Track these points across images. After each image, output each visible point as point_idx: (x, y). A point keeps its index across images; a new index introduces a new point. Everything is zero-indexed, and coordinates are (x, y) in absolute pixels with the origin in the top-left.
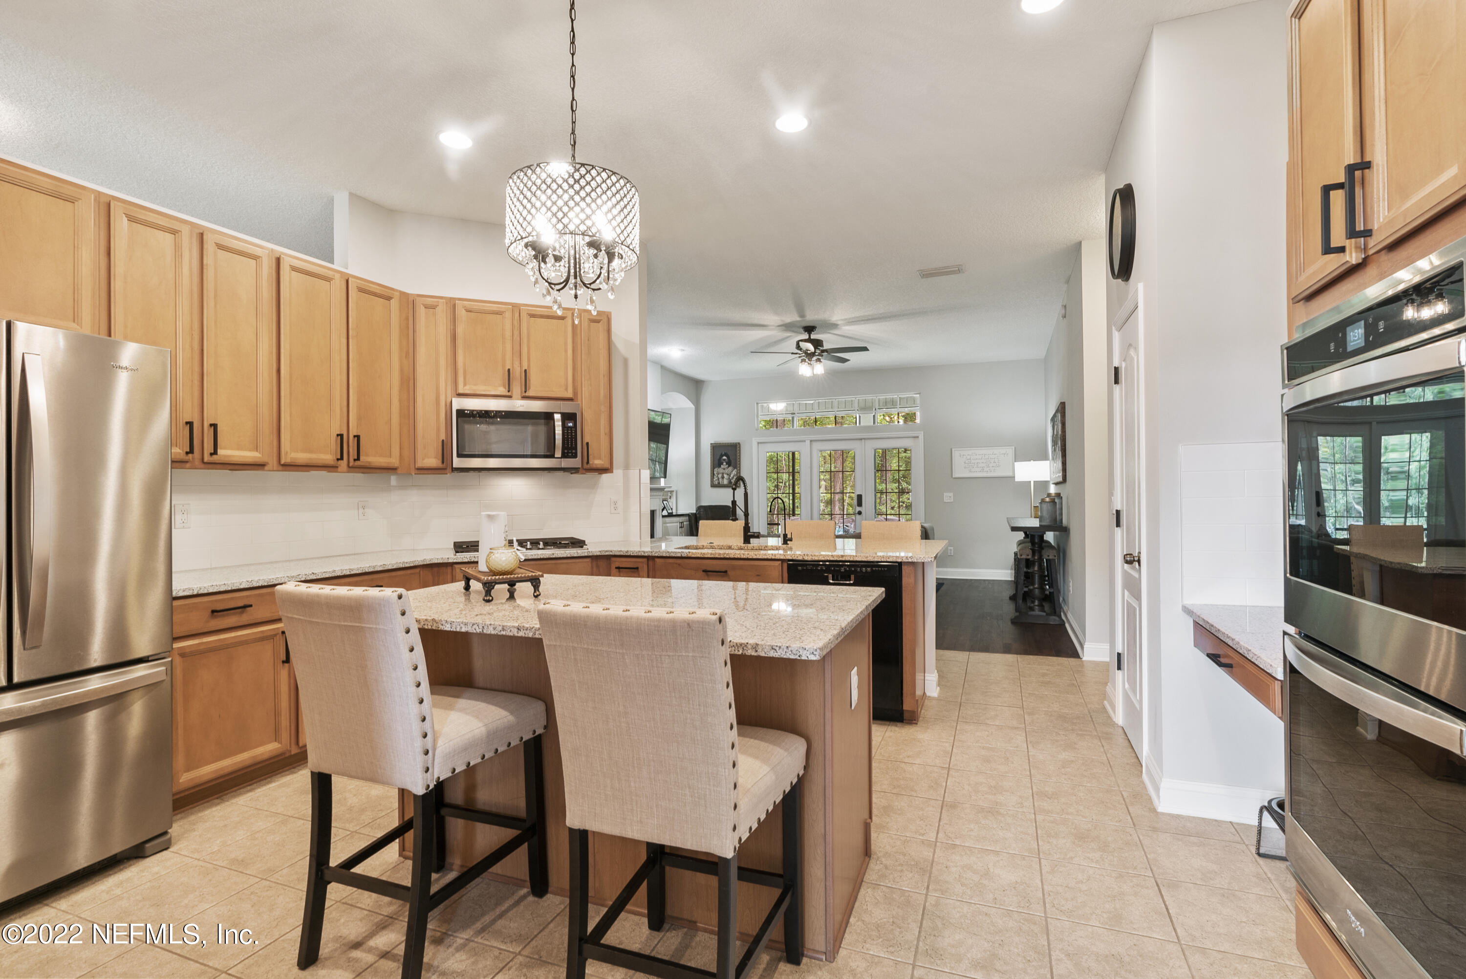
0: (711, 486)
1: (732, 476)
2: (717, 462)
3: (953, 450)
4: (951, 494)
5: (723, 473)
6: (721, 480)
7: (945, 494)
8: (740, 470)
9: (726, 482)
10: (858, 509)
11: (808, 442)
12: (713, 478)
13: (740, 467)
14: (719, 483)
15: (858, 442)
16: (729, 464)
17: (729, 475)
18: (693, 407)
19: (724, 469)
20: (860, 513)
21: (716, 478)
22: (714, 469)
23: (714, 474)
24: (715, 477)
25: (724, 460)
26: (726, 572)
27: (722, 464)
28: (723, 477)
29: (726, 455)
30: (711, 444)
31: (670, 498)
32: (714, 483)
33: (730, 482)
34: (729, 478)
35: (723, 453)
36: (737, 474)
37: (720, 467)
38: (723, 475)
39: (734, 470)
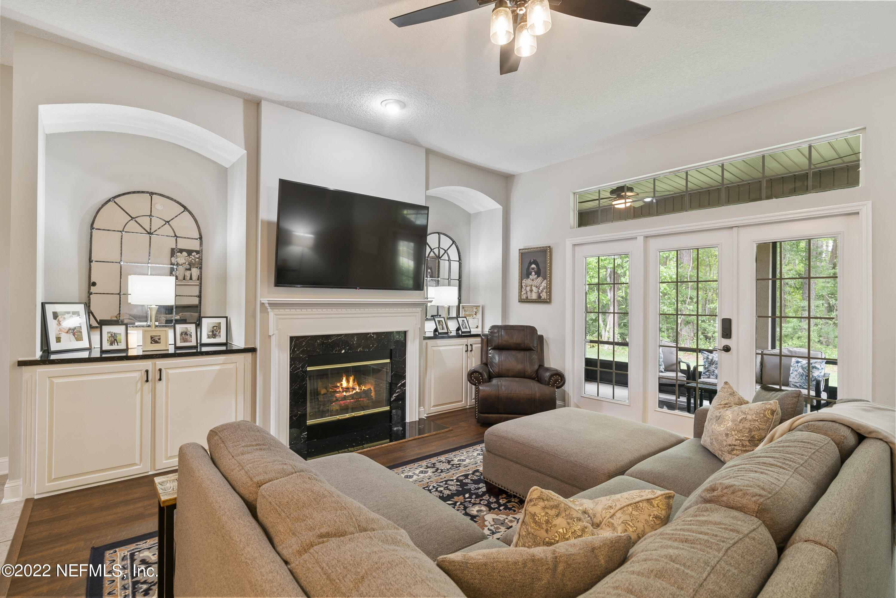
0: (519, 301)
1: (541, 288)
2: (525, 272)
5: (531, 286)
6: (529, 293)
9: (534, 296)
10: (727, 342)
11: (641, 239)
12: (521, 291)
13: (551, 277)
14: (527, 297)
15: (726, 233)
16: (538, 274)
17: (538, 287)
18: (501, 207)
19: (533, 280)
20: (727, 349)
21: (524, 292)
22: (522, 280)
23: (522, 287)
24: (523, 290)
25: (533, 269)
27: (531, 274)
28: (531, 291)
29: (535, 263)
30: (520, 250)
31: (475, 314)
32: (522, 298)
33: (539, 297)
34: (538, 291)
35: (532, 260)
36: (547, 287)
37: (529, 277)
38: (532, 288)
39: (544, 282)
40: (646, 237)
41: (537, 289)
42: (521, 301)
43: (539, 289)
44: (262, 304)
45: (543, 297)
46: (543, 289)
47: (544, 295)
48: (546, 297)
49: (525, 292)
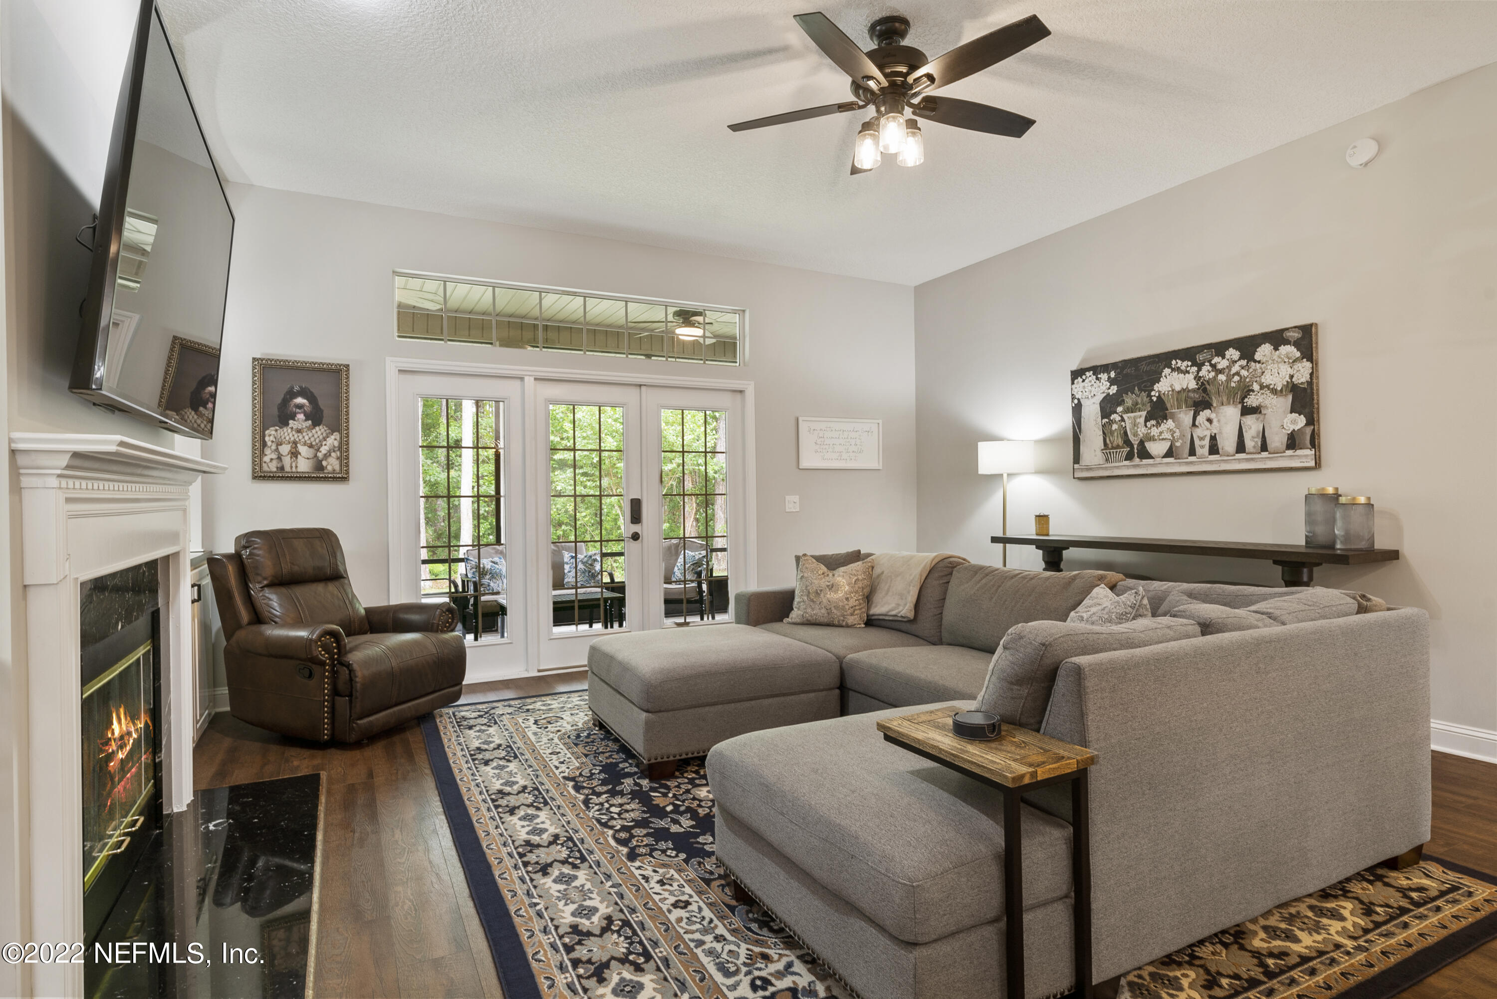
0: (254, 477)
1: (324, 450)
2: (275, 411)
3: (800, 419)
4: (796, 498)
5: (295, 443)
6: (287, 461)
7: (788, 498)
8: (348, 434)
9: (304, 465)
10: (636, 528)
12: (263, 454)
13: (348, 428)
14: (282, 468)
15: (634, 390)
16: (315, 418)
17: (315, 447)
19: (299, 431)
20: (635, 537)
21: (269, 455)
22: (265, 428)
23: (264, 444)
24: (267, 451)
25: (299, 405)
27: (293, 417)
28: (295, 454)
29: (303, 393)
30: (256, 361)
32: (265, 468)
33: (319, 467)
34: (316, 456)
35: (293, 387)
36: (338, 446)
37: (287, 424)
38: (296, 447)
39: (333, 437)
40: (540, 380)
41: (312, 450)
42: (260, 475)
43: (318, 450)
45: (330, 468)
46: (329, 452)
47: (332, 464)
48: (337, 468)
49: (274, 456)
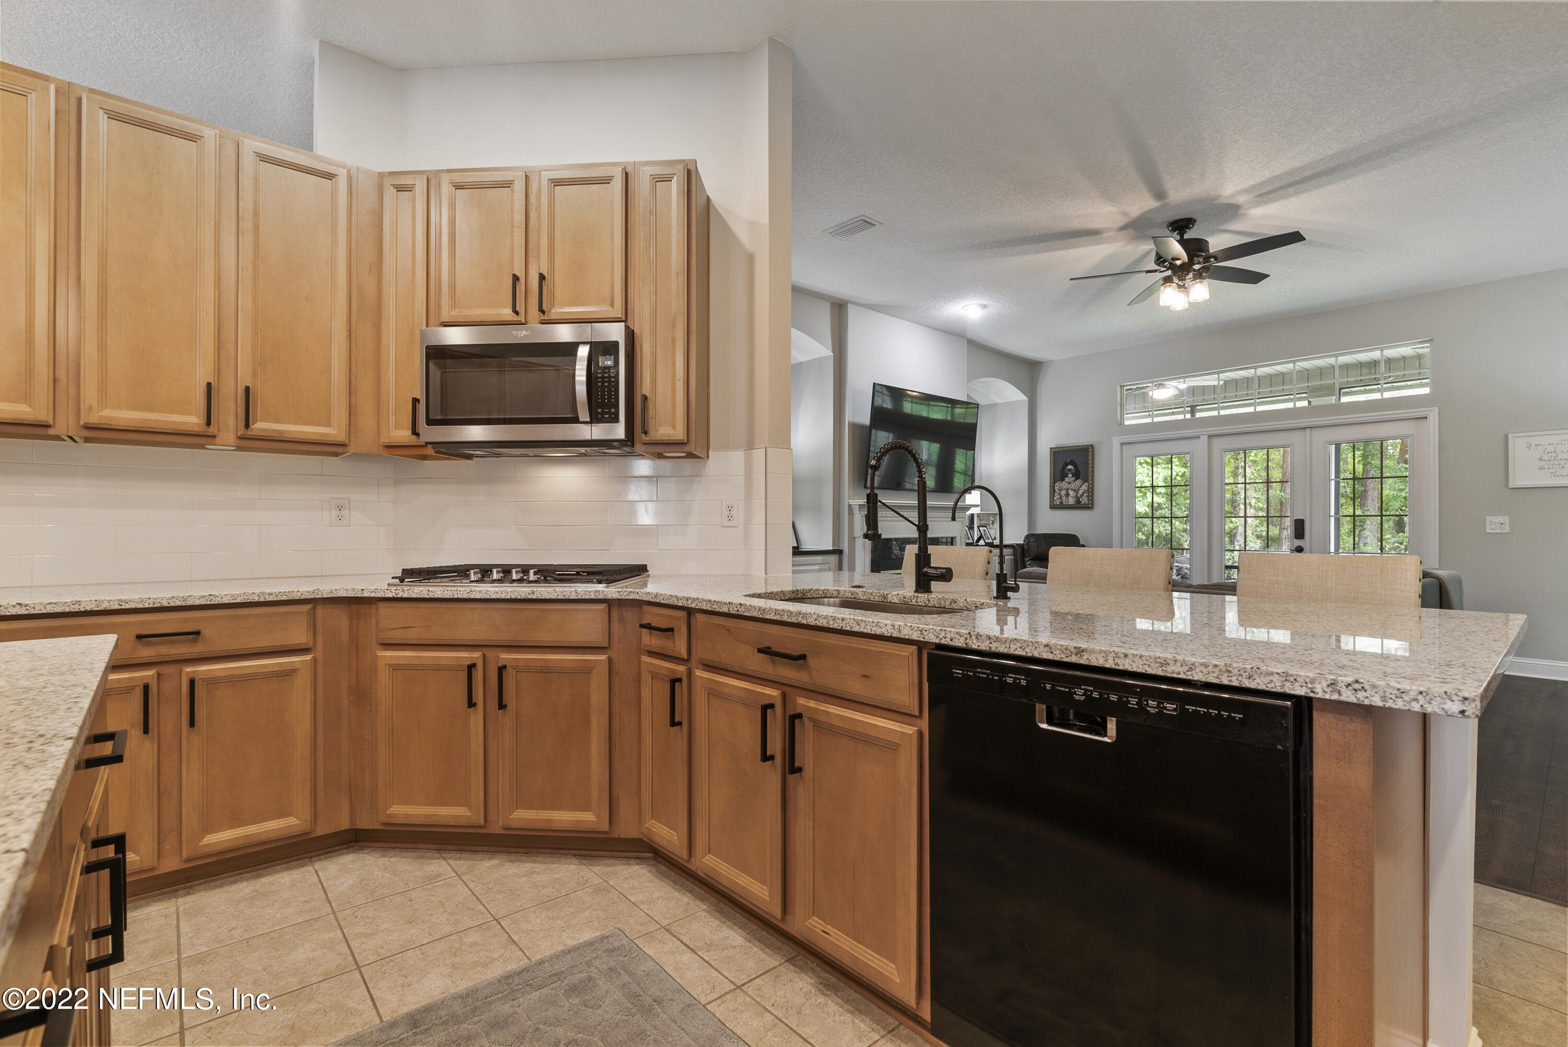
0: (1050, 508)
1: (1081, 492)
2: (1059, 473)
3: (1511, 436)
4: (1504, 519)
5: (1068, 489)
6: (1064, 498)
7: (1489, 518)
8: (1093, 484)
9: (1071, 501)
10: (1298, 543)
11: (1204, 439)
12: (1054, 496)
13: (1093, 479)
14: (1061, 503)
15: (1299, 433)
16: (1077, 476)
17: (1076, 491)
18: (1027, 399)
19: (1069, 483)
20: (1300, 550)
21: (1057, 496)
22: (1054, 483)
23: (1054, 491)
24: (1056, 494)
25: (1070, 470)
26: (803, 657)
27: (1066, 476)
28: (1067, 495)
29: (1072, 463)
30: (1051, 448)
31: (992, 524)
32: (1055, 503)
33: (1078, 502)
34: (1077, 496)
35: (1068, 461)
36: (1088, 490)
37: (1064, 480)
38: (1068, 492)
39: (1084, 485)
40: (1210, 436)
41: (1075, 493)
42: (1053, 507)
43: (1078, 493)
44: (850, 506)
45: (1083, 502)
46: (1083, 493)
47: (1084, 500)
48: (1087, 502)
49: (1058, 497)
